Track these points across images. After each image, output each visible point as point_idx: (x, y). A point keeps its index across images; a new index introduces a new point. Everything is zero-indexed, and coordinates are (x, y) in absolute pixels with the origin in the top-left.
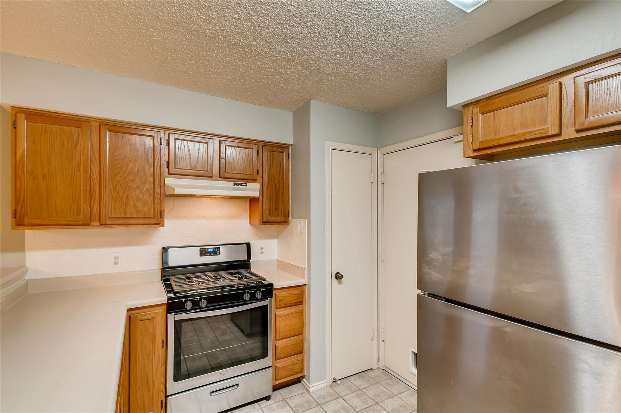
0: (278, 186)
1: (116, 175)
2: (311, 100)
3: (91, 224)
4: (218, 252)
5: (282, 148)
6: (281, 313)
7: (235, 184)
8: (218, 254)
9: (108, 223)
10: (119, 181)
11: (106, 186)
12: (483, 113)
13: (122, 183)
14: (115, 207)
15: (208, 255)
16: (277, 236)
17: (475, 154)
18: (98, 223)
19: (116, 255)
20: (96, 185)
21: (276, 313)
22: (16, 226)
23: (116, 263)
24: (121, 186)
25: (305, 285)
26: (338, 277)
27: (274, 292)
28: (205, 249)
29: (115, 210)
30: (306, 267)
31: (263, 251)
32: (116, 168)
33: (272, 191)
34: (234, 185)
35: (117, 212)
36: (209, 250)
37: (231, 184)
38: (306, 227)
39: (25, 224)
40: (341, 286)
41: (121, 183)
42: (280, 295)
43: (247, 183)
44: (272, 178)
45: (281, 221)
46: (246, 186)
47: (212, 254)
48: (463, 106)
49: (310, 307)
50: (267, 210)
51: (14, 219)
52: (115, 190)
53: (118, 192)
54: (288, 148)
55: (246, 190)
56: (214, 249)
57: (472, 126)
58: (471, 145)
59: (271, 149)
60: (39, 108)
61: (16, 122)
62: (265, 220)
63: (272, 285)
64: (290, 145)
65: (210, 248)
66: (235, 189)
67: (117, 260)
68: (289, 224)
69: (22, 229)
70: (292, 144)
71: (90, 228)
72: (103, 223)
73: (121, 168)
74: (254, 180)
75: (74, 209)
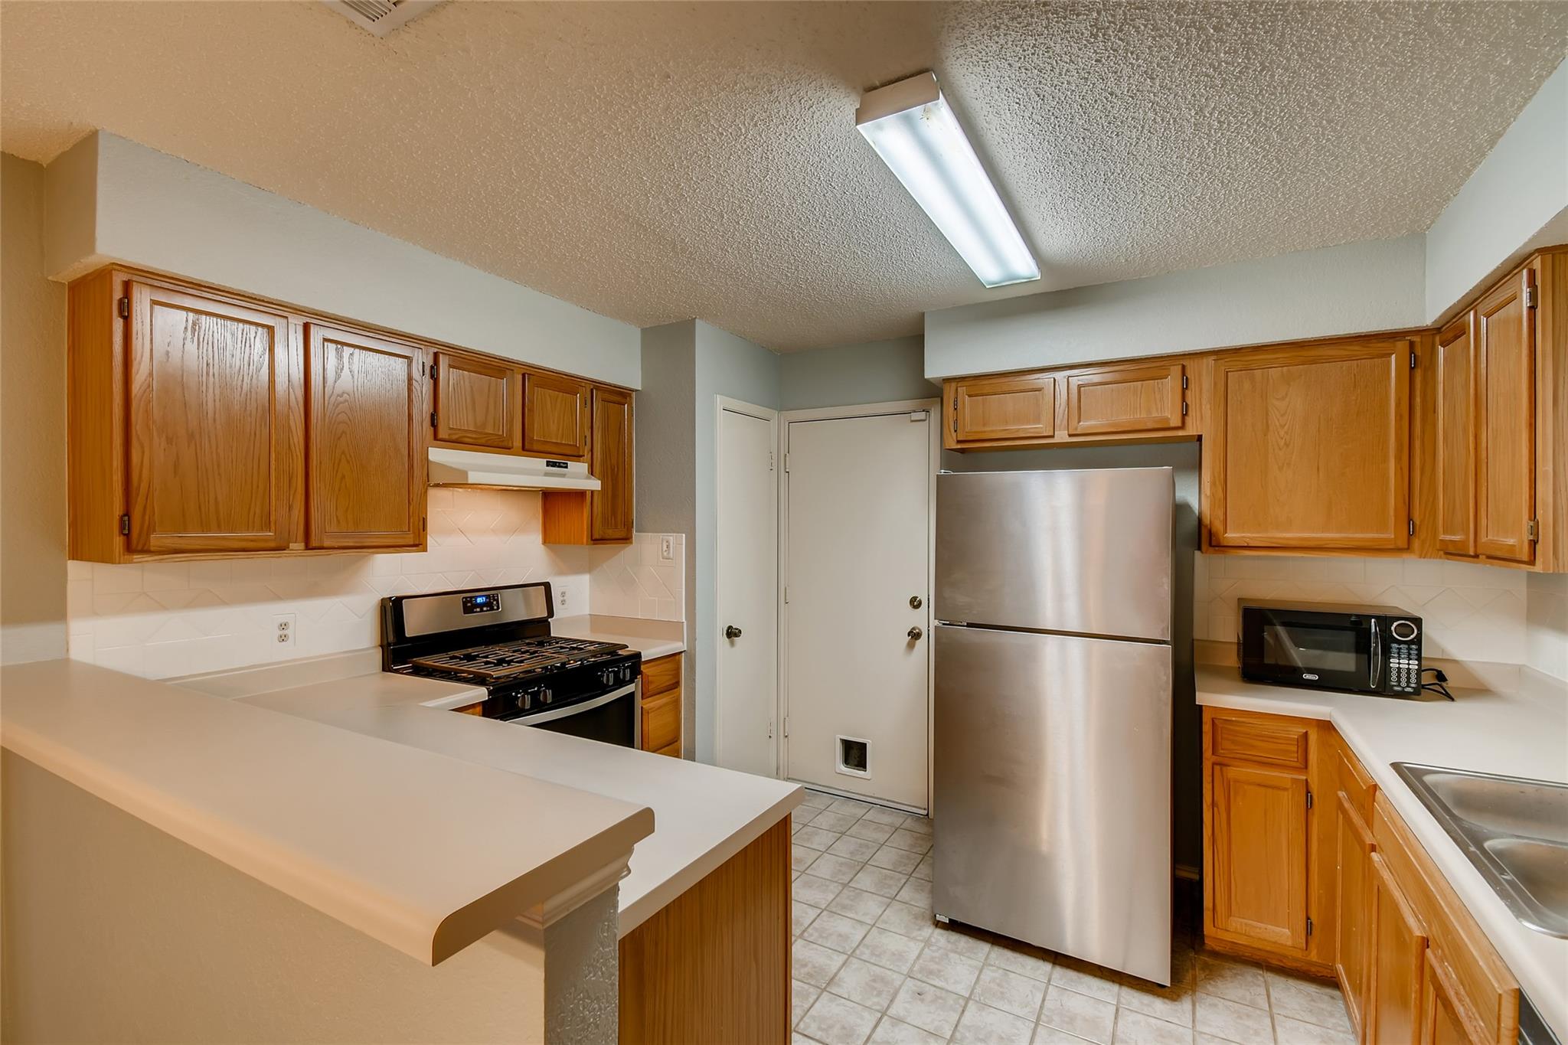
0: (616, 469)
1: (339, 439)
2: (697, 320)
3: (291, 548)
4: (495, 603)
5: (620, 395)
6: (651, 705)
7: (549, 464)
8: (495, 608)
9: (326, 544)
10: (343, 453)
11: (321, 463)
12: (969, 396)
13: (351, 456)
14: (337, 509)
15: (478, 610)
16: (589, 568)
17: (959, 447)
18: (302, 545)
19: (284, 621)
20: (297, 459)
21: (644, 707)
22: (124, 555)
23: (283, 639)
24: (348, 462)
25: (682, 652)
26: (732, 633)
27: (643, 667)
28: (471, 598)
29: (337, 517)
30: (684, 620)
31: (565, 598)
32: (339, 423)
33: (607, 478)
34: (547, 466)
35: (341, 521)
36: (479, 600)
37: (540, 463)
38: (682, 548)
39: (152, 549)
40: (734, 649)
41: (348, 456)
42: (649, 674)
43: (569, 462)
44: (606, 453)
45: (621, 537)
46: (566, 467)
47: (485, 609)
48: (944, 380)
49: (694, 689)
50: (600, 515)
51: (120, 536)
52: (337, 471)
53: (343, 477)
54: (630, 396)
55: (563, 475)
56: (488, 597)
57: (956, 409)
58: (954, 435)
59: (607, 396)
60: (177, 274)
61: (128, 303)
62: (596, 536)
63: (638, 655)
64: (632, 390)
65: (480, 596)
66: (547, 474)
67: (285, 632)
68: (631, 543)
69: (140, 560)
70: (640, 389)
71: (286, 556)
72: (317, 545)
73: (349, 423)
74: (577, 457)
75: (255, 514)
